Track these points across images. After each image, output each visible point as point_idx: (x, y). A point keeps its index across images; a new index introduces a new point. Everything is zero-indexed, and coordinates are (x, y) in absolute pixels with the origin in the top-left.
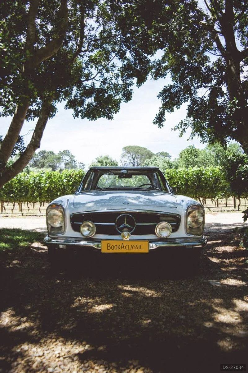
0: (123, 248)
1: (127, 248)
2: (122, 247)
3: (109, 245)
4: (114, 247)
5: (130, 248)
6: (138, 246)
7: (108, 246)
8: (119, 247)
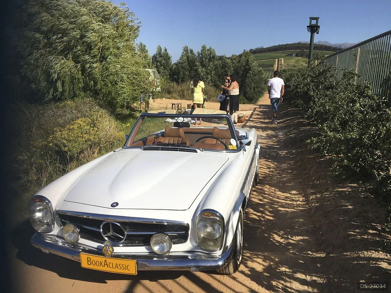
0: (106, 266)
1: (111, 265)
2: (105, 264)
3: (89, 259)
4: (96, 263)
5: (114, 267)
6: (124, 266)
7: (88, 261)
8: (101, 264)
